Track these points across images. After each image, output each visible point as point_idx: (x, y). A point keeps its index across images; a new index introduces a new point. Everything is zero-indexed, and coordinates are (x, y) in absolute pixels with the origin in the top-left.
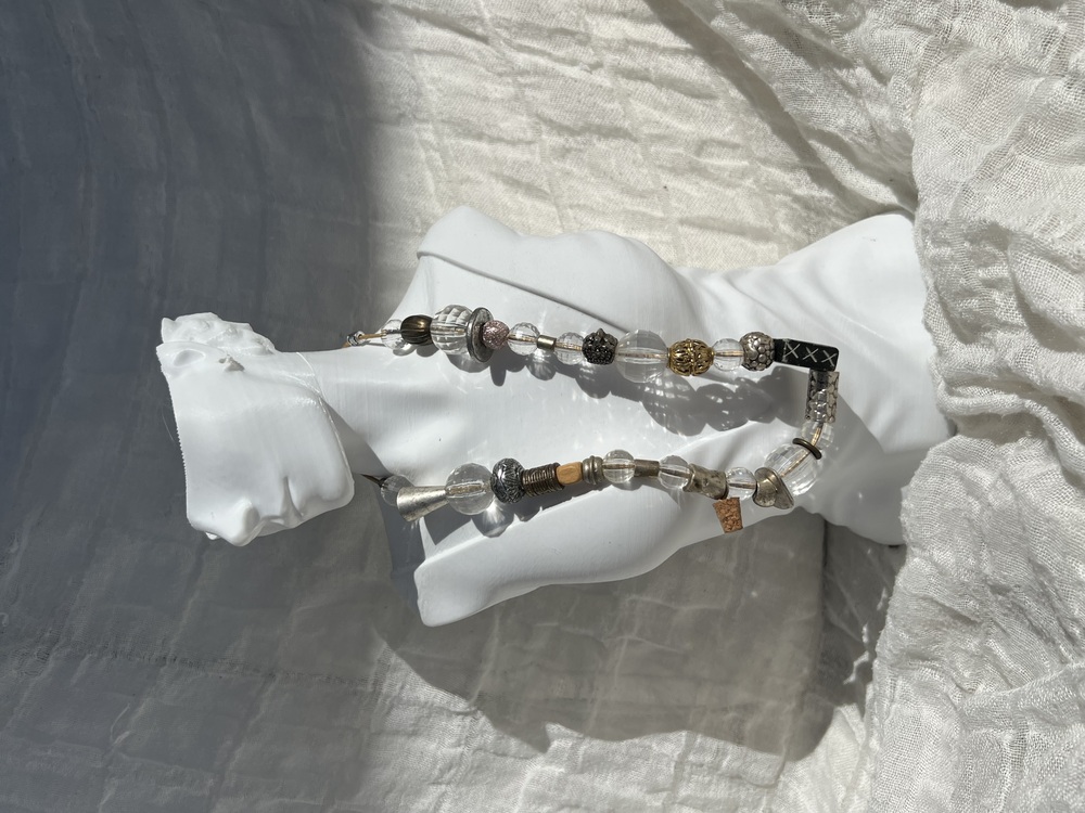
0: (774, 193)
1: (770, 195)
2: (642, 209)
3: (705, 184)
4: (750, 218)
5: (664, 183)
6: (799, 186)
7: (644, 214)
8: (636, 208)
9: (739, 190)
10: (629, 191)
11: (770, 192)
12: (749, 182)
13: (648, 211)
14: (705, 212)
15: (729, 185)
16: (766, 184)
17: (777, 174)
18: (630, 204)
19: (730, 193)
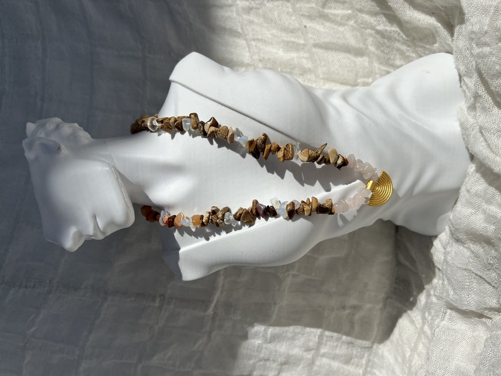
0: (366, 28)
1: (364, 30)
2: (293, 39)
3: (328, 24)
4: (353, 42)
5: (305, 24)
6: (379, 25)
7: (293, 42)
8: (289, 39)
9: (346, 27)
10: (285, 30)
11: (363, 28)
12: (352, 22)
13: (296, 40)
14: (327, 40)
15: (341, 24)
16: (362, 23)
17: (367, 18)
18: (285, 37)
19: (341, 29)
